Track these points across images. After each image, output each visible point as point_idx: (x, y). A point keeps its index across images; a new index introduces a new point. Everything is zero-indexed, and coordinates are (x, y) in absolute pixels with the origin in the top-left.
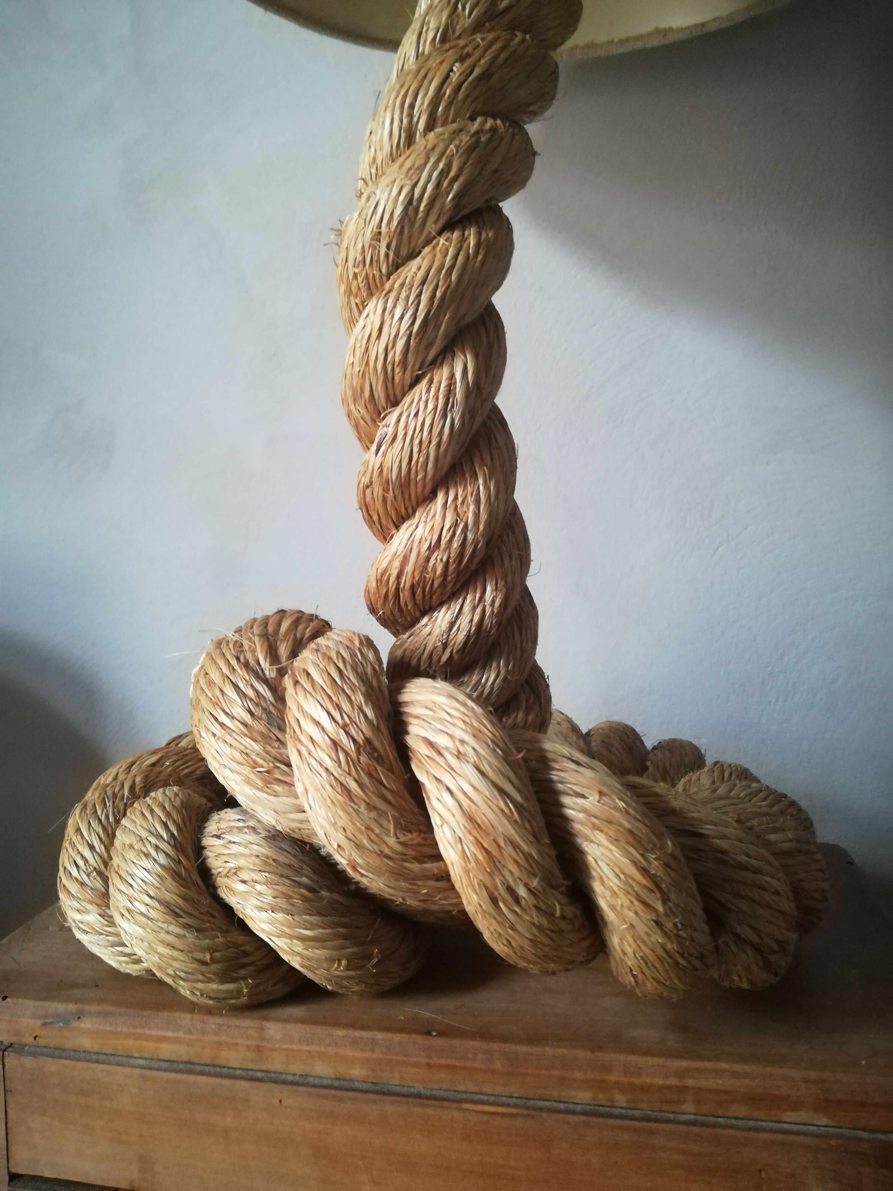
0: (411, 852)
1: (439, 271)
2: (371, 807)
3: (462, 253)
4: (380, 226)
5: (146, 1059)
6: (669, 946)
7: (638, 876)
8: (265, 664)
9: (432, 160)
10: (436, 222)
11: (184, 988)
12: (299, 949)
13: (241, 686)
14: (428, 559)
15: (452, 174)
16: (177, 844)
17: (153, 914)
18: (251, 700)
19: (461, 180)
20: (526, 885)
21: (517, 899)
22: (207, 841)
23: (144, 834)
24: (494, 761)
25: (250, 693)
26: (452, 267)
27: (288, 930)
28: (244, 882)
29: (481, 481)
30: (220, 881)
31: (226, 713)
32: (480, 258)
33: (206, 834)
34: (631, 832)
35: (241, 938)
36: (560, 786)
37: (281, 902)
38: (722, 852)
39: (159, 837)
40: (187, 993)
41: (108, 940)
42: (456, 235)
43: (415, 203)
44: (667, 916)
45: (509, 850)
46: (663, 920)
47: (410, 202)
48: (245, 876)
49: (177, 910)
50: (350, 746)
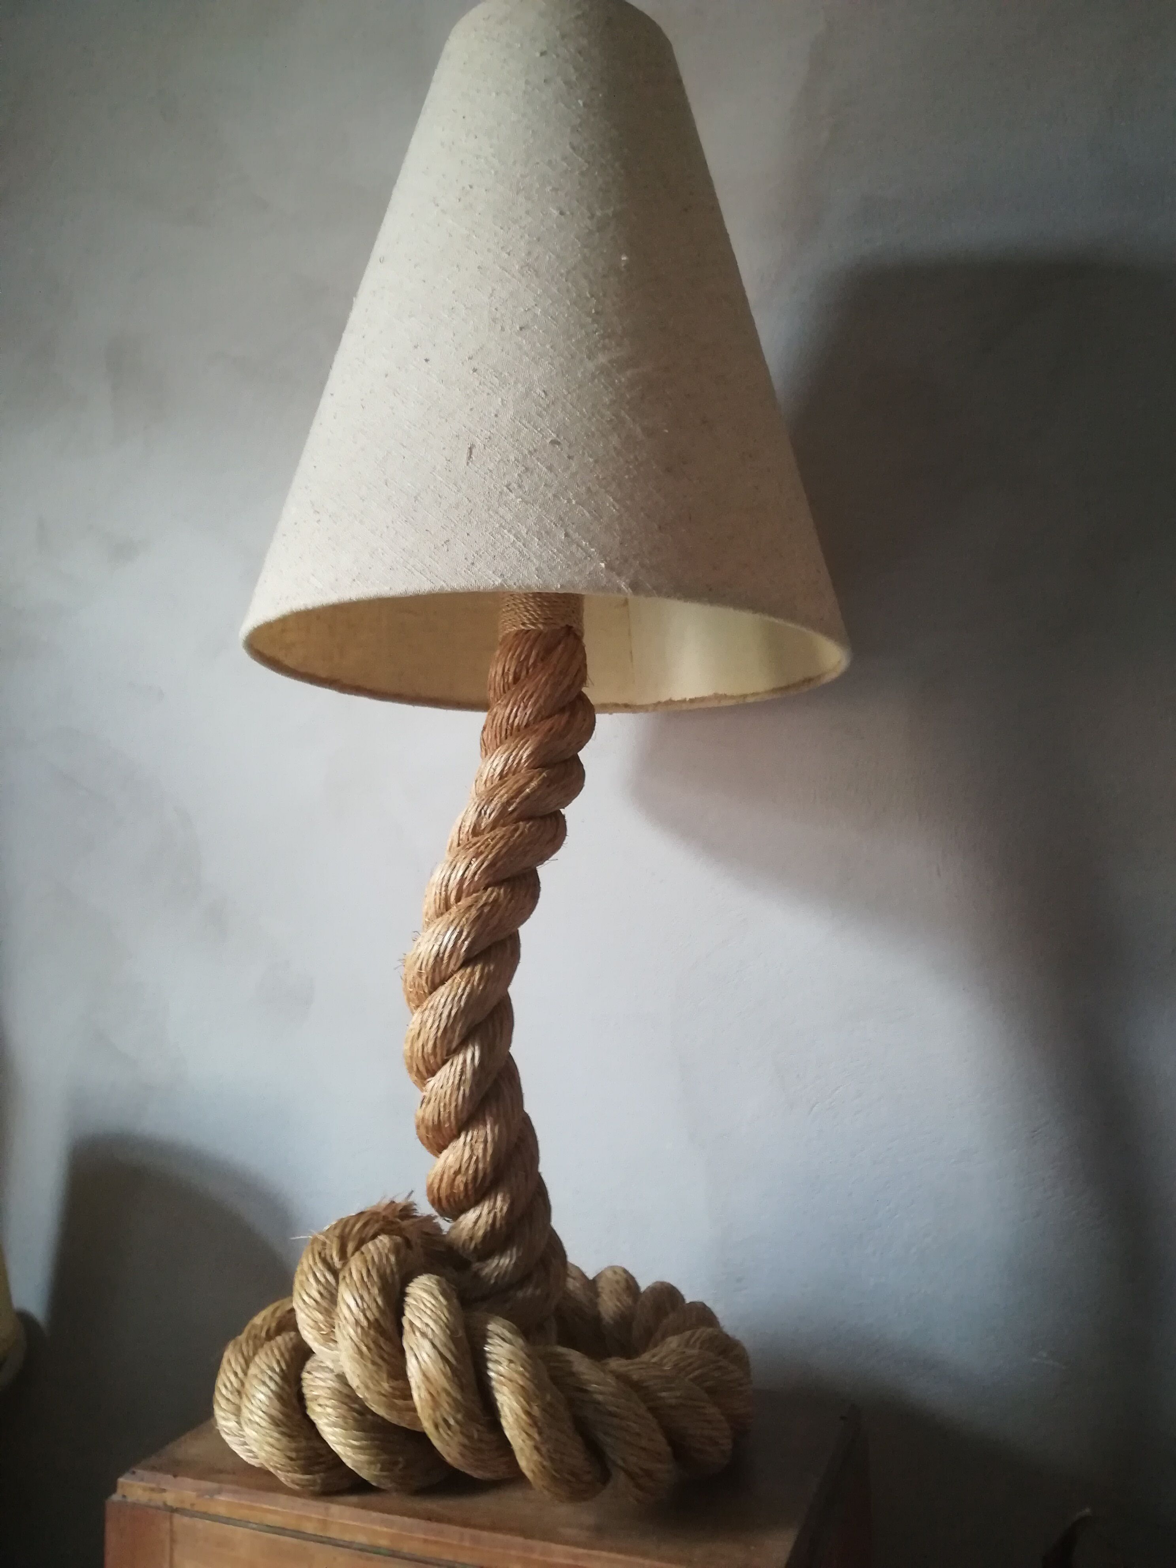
0: (398, 1393)
1: (453, 999)
2: (374, 1363)
3: (469, 986)
4: (421, 969)
5: (256, 1524)
6: (545, 1463)
7: (524, 1416)
8: (336, 1259)
9: (452, 929)
10: (455, 965)
11: (282, 1476)
12: (350, 1454)
13: (318, 1275)
14: (454, 1180)
15: (463, 937)
16: (284, 1376)
17: (264, 1424)
18: (323, 1285)
19: (469, 939)
20: (455, 1418)
21: (449, 1426)
22: (305, 1375)
23: (264, 1367)
24: (443, 1338)
25: (322, 1280)
26: (462, 995)
27: (343, 1441)
28: (320, 1405)
29: (489, 1127)
30: (309, 1404)
31: (307, 1294)
32: (481, 988)
33: (305, 1370)
34: (522, 1387)
35: (317, 1444)
36: (488, 1356)
37: (340, 1421)
38: (599, 1403)
39: (273, 1370)
40: (282, 1479)
41: (240, 1440)
42: (469, 970)
43: (441, 955)
44: (542, 1443)
45: (444, 1395)
46: (539, 1446)
47: (438, 955)
48: (321, 1401)
49: (279, 1423)
50: (365, 1323)
